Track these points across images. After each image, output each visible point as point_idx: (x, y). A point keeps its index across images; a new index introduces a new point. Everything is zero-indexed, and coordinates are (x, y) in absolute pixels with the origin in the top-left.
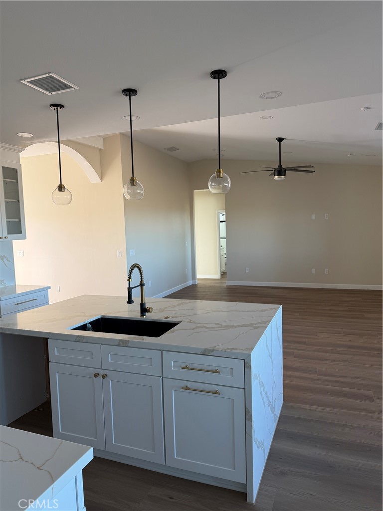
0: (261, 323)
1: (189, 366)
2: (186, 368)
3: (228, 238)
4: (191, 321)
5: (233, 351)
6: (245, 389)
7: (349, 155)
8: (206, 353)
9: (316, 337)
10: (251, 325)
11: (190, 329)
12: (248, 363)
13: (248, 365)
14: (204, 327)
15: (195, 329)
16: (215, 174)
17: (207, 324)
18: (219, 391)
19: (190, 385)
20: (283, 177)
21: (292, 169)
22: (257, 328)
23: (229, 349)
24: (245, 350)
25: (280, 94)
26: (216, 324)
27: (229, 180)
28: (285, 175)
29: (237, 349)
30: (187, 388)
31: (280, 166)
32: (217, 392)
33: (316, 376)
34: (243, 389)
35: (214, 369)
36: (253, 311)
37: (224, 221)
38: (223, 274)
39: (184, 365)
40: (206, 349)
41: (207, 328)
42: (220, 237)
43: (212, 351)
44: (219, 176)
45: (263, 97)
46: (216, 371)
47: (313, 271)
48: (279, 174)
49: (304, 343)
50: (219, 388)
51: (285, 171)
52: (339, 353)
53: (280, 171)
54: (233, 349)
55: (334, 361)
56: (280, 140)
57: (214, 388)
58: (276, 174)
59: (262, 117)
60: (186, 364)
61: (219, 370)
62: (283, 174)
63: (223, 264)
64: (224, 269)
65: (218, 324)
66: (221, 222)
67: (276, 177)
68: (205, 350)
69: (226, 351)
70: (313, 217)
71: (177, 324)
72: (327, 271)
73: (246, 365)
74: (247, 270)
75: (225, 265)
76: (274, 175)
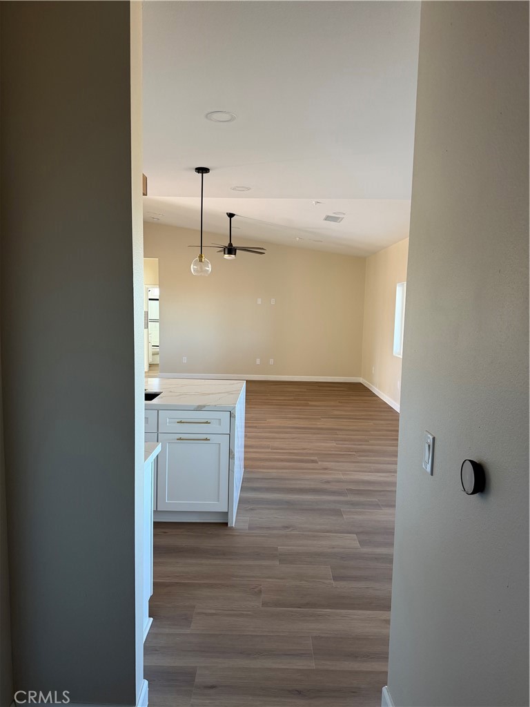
0: (234, 391)
1: (184, 420)
2: (181, 422)
4: (170, 391)
6: (230, 434)
7: (297, 239)
8: (199, 408)
10: (227, 392)
12: (233, 413)
14: (187, 394)
15: (179, 395)
16: (198, 258)
18: (209, 439)
19: (183, 436)
20: (233, 256)
21: (243, 249)
25: (249, 189)
26: (196, 392)
27: (210, 266)
28: (235, 254)
30: (180, 439)
31: (231, 244)
32: (206, 439)
34: (228, 434)
35: (205, 421)
37: (157, 300)
39: (179, 420)
41: (190, 395)
43: (204, 406)
44: (201, 261)
45: (234, 189)
47: (258, 361)
48: (230, 253)
49: (256, 427)
50: (209, 436)
51: (236, 250)
53: (231, 250)
56: (231, 215)
57: (205, 436)
58: (226, 252)
61: (209, 421)
62: (234, 253)
64: (151, 360)
66: (150, 299)
68: (199, 406)
70: (259, 301)
71: (158, 395)
72: (271, 362)
73: (232, 416)
74: (185, 360)
75: (153, 355)
76: (225, 254)
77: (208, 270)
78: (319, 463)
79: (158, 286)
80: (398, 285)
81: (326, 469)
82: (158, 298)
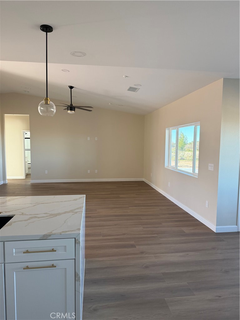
0: (78, 209)
1: (29, 250)
2: (27, 252)
3: (32, 150)
4: (23, 213)
5: (66, 233)
6: (75, 259)
7: (110, 104)
8: (45, 238)
9: (96, 212)
10: (71, 211)
11: (25, 220)
12: (78, 240)
13: (78, 241)
14: (36, 217)
15: (29, 219)
16: (44, 102)
17: (38, 214)
18: (55, 265)
19: (29, 264)
20: (73, 111)
21: (79, 108)
22: (76, 213)
23: (63, 232)
24: (75, 231)
25: (84, 54)
26: (44, 214)
28: (74, 111)
29: (69, 231)
30: (27, 268)
31: (71, 104)
32: (53, 266)
33: (101, 238)
34: (74, 259)
35: (51, 248)
36: (69, 201)
37: (29, 138)
38: (27, 175)
39: (25, 250)
40: (44, 235)
41: (39, 218)
42: (25, 149)
43: (50, 235)
44: (47, 103)
45: (73, 54)
46: (53, 250)
47: (89, 172)
48: (71, 110)
50: (54, 263)
51: (75, 108)
52: (111, 221)
53: (72, 108)
54: (67, 232)
55: (110, 226)
56: (71, 87)
57: (50, 263)
58: (69, 109)
59: (62, 70)
60: (27, 249)
61: (55, 249)
62: (74, 110)
63: (27, 168)
64: (27, 172)
65: (46, 213)
66: (26, 138)
67: (69, 111)
69: (61, 234)
70: (89, 139)
71: (12, 217)
72: (96, 171)
73: (76, 242)
74: (46, 172)
75: (29, 169)
76: (68, 110)
77: (53, 111)
78: (137, 247)
79: (29, 131)
80: (166, 129)
81: (142, 253)
82: (29, 137)
